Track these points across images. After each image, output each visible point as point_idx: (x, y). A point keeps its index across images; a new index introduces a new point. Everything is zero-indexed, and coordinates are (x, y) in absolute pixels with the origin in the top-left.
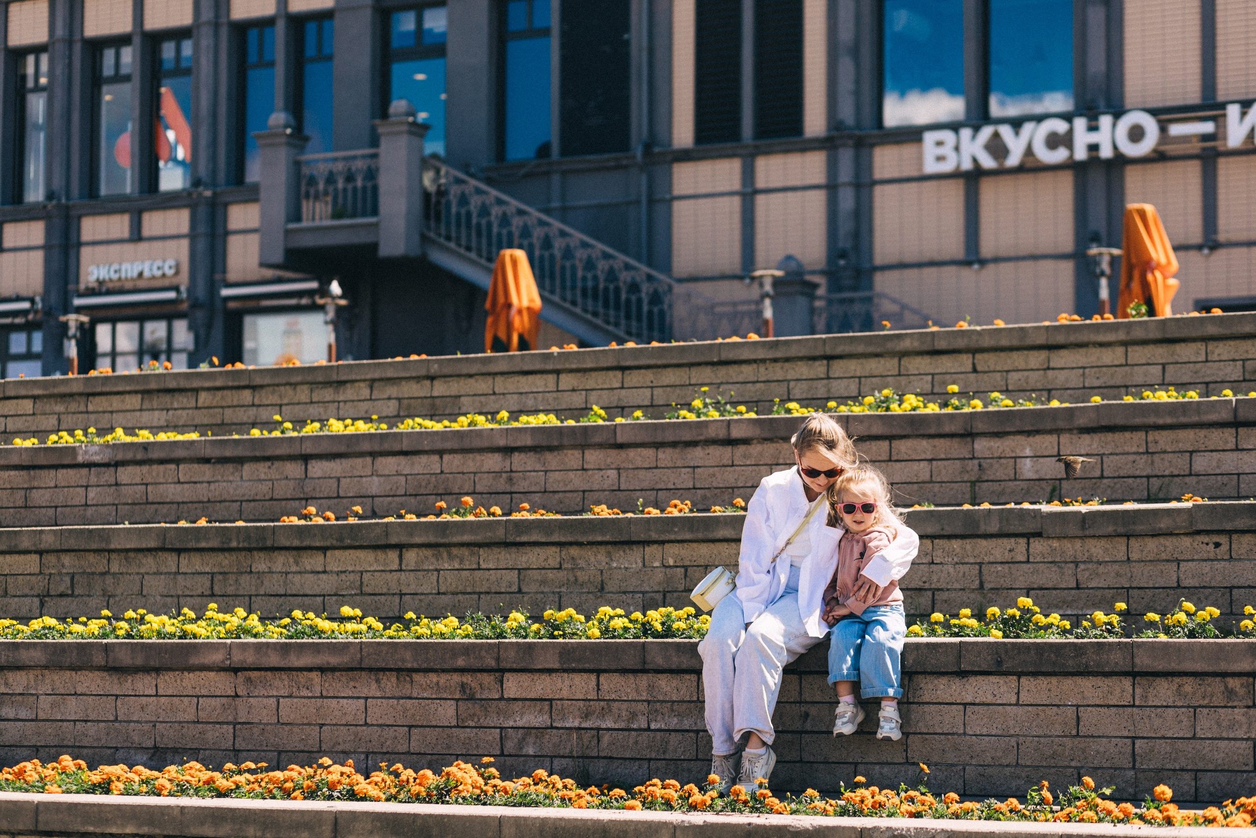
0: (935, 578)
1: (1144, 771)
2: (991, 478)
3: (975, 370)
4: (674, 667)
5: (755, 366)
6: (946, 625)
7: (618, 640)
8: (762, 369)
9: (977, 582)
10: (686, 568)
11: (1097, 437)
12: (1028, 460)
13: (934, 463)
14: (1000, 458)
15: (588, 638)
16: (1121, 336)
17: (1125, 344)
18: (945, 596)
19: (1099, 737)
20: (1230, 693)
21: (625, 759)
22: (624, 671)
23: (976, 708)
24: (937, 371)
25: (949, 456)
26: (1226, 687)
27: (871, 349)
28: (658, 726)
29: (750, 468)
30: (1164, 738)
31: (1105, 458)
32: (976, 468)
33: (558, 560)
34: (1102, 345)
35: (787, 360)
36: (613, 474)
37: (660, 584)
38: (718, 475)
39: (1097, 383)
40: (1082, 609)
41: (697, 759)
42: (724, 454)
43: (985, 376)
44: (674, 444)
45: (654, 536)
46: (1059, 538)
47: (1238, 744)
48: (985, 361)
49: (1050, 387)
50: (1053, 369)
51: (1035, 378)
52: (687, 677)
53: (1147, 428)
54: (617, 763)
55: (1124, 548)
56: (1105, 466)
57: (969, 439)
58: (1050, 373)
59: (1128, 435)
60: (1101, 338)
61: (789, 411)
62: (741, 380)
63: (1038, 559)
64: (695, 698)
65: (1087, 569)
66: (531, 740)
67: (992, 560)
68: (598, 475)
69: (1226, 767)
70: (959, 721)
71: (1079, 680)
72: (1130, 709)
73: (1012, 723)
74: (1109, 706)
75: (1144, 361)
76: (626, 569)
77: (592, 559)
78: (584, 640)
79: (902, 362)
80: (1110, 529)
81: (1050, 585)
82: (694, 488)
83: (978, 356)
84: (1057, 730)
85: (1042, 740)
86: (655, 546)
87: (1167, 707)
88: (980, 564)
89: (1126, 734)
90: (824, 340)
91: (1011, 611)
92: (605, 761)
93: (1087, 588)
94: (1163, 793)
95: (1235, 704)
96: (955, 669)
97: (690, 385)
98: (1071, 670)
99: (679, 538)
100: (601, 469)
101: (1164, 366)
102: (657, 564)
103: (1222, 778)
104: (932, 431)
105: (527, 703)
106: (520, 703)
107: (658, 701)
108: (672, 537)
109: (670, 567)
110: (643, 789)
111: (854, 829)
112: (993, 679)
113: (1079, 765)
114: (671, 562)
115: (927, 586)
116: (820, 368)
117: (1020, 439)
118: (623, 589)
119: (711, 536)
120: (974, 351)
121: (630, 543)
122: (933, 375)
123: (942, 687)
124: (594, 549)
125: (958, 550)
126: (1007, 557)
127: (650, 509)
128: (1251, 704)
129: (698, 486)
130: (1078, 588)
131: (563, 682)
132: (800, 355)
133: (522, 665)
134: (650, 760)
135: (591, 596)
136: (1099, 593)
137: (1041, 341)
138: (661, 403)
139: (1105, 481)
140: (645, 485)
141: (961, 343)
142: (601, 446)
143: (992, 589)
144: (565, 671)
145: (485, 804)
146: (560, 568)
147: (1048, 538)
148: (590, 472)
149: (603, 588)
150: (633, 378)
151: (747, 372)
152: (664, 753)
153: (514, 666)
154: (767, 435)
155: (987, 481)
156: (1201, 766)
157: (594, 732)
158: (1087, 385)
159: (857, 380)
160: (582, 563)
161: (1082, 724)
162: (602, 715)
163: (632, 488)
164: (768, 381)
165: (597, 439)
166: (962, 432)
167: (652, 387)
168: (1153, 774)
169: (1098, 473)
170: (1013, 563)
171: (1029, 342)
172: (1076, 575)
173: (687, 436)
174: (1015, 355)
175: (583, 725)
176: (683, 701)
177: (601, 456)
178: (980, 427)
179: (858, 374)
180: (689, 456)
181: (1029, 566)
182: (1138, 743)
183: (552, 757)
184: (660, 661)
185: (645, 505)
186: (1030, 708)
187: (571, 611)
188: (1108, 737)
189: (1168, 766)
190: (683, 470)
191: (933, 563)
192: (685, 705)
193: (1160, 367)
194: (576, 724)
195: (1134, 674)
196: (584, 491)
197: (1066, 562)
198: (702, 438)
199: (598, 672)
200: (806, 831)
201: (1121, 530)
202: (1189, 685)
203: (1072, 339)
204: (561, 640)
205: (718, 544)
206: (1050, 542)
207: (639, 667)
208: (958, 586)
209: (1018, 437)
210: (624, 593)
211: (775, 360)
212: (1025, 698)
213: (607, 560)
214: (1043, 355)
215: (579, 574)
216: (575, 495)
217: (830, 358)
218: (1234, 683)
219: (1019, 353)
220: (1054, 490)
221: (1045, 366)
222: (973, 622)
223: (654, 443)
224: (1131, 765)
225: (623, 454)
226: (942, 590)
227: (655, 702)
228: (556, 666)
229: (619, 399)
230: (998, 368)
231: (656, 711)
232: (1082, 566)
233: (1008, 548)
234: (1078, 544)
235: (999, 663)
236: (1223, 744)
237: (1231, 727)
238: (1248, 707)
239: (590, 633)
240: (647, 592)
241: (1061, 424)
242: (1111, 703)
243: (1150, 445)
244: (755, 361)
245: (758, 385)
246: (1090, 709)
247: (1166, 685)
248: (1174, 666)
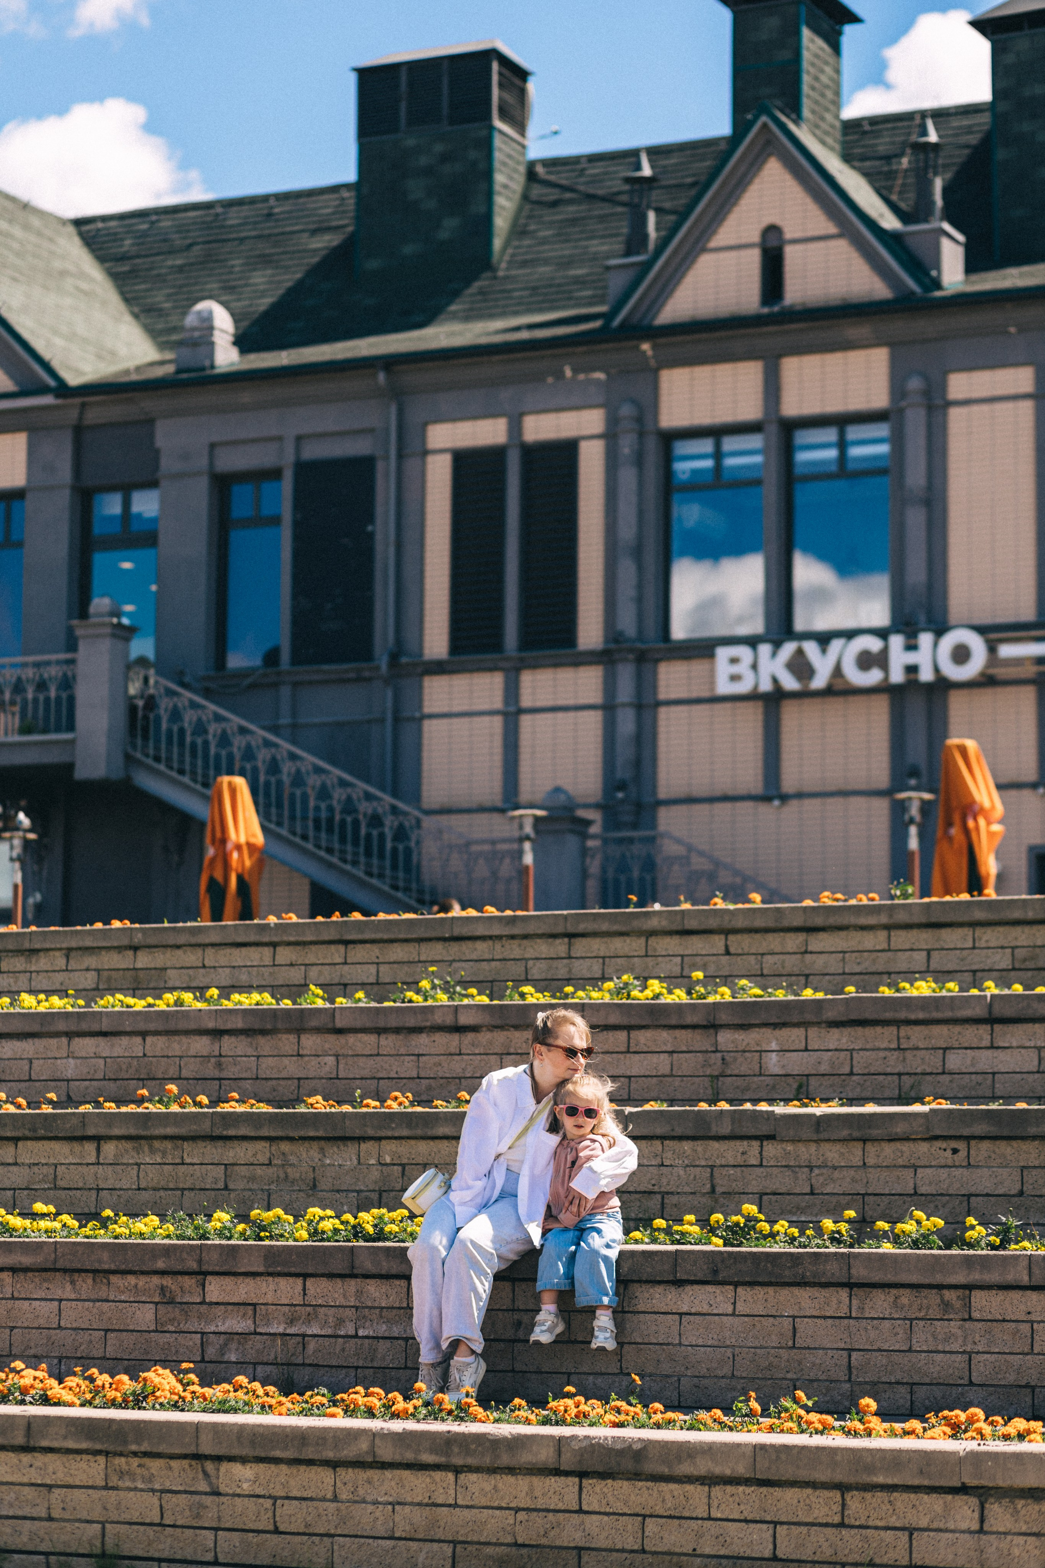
0: (664, 1181)
1: (860, 1383)
2: (736, 1072)
3: (728, 953)
4: (383, 1272)
5: (490, 943)
6: (668, 1231)
7: (326, 1244)
8: (498, 946)
9: (709, 1186)
10: (403, 1166)
11: (847, 1031)
12: (774, 1055)
13: (675, 1055)
14: (744, 1051)
15: (295, 1240)
16: (884, 919)
17: (888, 927)
18: (674, 1199)
19: (815, 1348)
20: (946, 1305)
21: (331, 1367)
22: (331, 1276)
23: (692, 1318)
24: (686, 953)
25: (691, 1048)
26: (942, 1300)
27: (616, 928)
28: (366, 1334)
29: (478, 1057)
30: (880, 1350)
31: (855, 1054)
32: (720, 1062)
33: (268, 1155)
34: (863, 928)
35: (525, 937)
36: (331, 1060)
37: (376, 1182)
38: (445, 1064)
39: (857, 969)
40: (816, 1215)
41: (406, 1368)
42: (453, 1041)
43: (739, 958)
44: (397, 1030)
45: (371, 1132)
46: (793, 1141)
47: (953, 1357)
48: (737, 942)
49: (807, 972)
50: (811, 953)
51: (792, 963)
52: (397, 1282)
53: (898, 1023)
54: (322, 1371)
55: (860, 1153)
56: (855, 1063)
57: (712, 1031)
58: (808, 957)
59: (879, 1029)
60: (863, 921)
61: (522, 995)
62: (475, 958)
63: (772, 1163)
64: (405, 1305)
65: (822, 1174)
66: (233, 1346)
67: (723, 1163)
68: (314, 1061)
69: (941, 1381)
70: (675, 1329)
71: (796, 1290)
72: (846, 1321)
73: (728, 1334)
74: (825, 1317)
75: (907, 947)
76: (340, 1166)
77: (304, 1155)
78: (291, 1243)
79: (650, 942)
80: (845, 1133)
81: (783, 1190)
82: (419, 1078)
83: (731, 937)
84: (774, 1341)
85: (758, 1351)
86: (372, 1143)
87: (883, 1319)
88: (712, 1167)
89: (842, 1346)
90: (565, 917)
91: (735, 1218)
92: (311, 1369)
93: (822, 1194)
94: (868, 1406)
95: (951, 1316)
96: (671, 1278)
97: (420, 962)
98: (787, 1280)
99: (396, 1135)
100: (318, 1056)
101: (929, 952)
102: (372, 1162)
103: (938, 1392)
104: (673, 1022)
105: (230, 1307)
106: (222, 1307)
107: (367, 1307)
108: (390, 1133)
109: (386, 1164)
110: (345, 1396)
111: (552, 1437)
112: (710, 1288)
113: (795, 1377)
114: (388, 1160)
115: (656, 1189)
116: (560, 947)
117: (767, 1032)
118: (336, 1188)
119: (430, 1133)
120: (727, 932)
121: (344, 1139)
122: (682, 956)
123: (658, 1296)
124: (307, 1144)
125: (689, 1152)
126: (740, 1160)
127: (369, 1101)
128: (967, 1317)
129: (422, 1075)
130: (812, 1193)
131: (268, 1286)
132: (540, 932)
133: (224, 1268)
134: (357, 1368)
135: (302, 1194)
136: (834, 1199)
137: (798, 922)
138: (387, 981)
139: (855, 1078)
140: (366, 1073)
141: (713, 923)
142: (318, 1030)
143: (724, 1193)
144: (270, 1274)
145: (183, 1410)
146: (270, 1164)
147: (782, 1141)
148: (306, 1059)
149: (315, 1186)
150: (359, 953)
151: (481, 949)
152: (372, 1360)
153: (217, 1269)
154: (499, 1022)
155: (731, 1076)
156: (916, 1379)
157: (300, 1339)
158: (847, 971)
159: (601, 960)
160: (293, 1159)
161: (798, 1335)
162: (308, 1321)
163: (351, 1076)
164: (505, 960)
165: (314, 1023)
166: (705, 1023)
167: (378, 964)
168: (869, 1387)
169: (847, 1070)
170: (746, 1166)
171: (786, 923)
172: (810, 1180)
173: (411, 1022)
174: (770, 937)
175: (288, 1331)
176: (393, 1308)
177: (319, 1041)
178: (724, 1017)
179: (602, 954)
180: (413, 1043)
181: (762, 1169)
182: (854, 1355)
183: (255, 1364)
184: (369, 1266)
185: (363, 1097)
186: (746, 1319)
187: (279, 1211)
188: (824, 1349)
189: (884, 1379)
190: (407, 1058)
191: (662, 1165)
192: (395, 1311)
193: (924, 953)
194: (281, 1330)
195: (850, 1285)
196: (299, 1079)
197: (800, 1167)
198: (428, 1024)
199: (305, 1276)
200: (505, 1439)
201: (856, 1134)
202: (906, 1297)
203: (832, 921)
204: (267, 1242)
205: (437, 1141)
206: (784, 1145)
207: (348, 1272)
208: (687, 1189)
209: (764, 1030)
210: (338, 1191)
211: (513, 937)
212: (741, 1308)
213: (320, 1156)
214: (801, 937)
215: (289, 1170)
216: (290, 1082)
217: (571, 936)
218: (948, 1295)
219: (776, 935)
220: (800, 1087)
221: (803, 950)
222: (696, 1229)
223: (376, 1028)
224: (847, 1378)
225: (342, 1039)
226: (672, 1193)
227: (363, 1308)
228: (261, 1269)
229: (341, 976)
230: (753, 951)
231: (364, 1317)
232: (816, 1171)
233: (741, 1150)
234: (813, 1147)
235: (715, 1272)
236: (939, 1357)
237: (946, 1340)
238: (964, 1320)
239: (297, 1235)
240: (361, 1191)
241: (809, 1017)
242: (828, 1314)
243: (902, 1040)
244: (491, 937)
245: (493, 964)
246: (806, 1320)
247: (883, 1297)
248: (890, 1278)
